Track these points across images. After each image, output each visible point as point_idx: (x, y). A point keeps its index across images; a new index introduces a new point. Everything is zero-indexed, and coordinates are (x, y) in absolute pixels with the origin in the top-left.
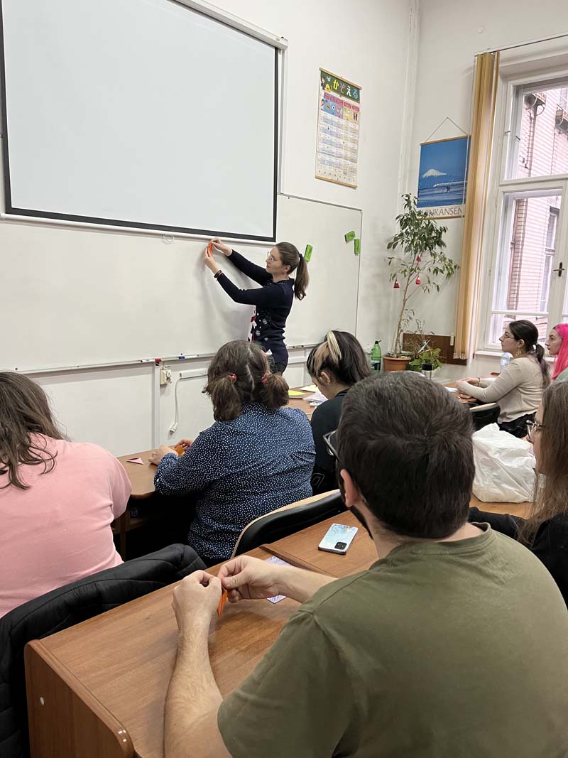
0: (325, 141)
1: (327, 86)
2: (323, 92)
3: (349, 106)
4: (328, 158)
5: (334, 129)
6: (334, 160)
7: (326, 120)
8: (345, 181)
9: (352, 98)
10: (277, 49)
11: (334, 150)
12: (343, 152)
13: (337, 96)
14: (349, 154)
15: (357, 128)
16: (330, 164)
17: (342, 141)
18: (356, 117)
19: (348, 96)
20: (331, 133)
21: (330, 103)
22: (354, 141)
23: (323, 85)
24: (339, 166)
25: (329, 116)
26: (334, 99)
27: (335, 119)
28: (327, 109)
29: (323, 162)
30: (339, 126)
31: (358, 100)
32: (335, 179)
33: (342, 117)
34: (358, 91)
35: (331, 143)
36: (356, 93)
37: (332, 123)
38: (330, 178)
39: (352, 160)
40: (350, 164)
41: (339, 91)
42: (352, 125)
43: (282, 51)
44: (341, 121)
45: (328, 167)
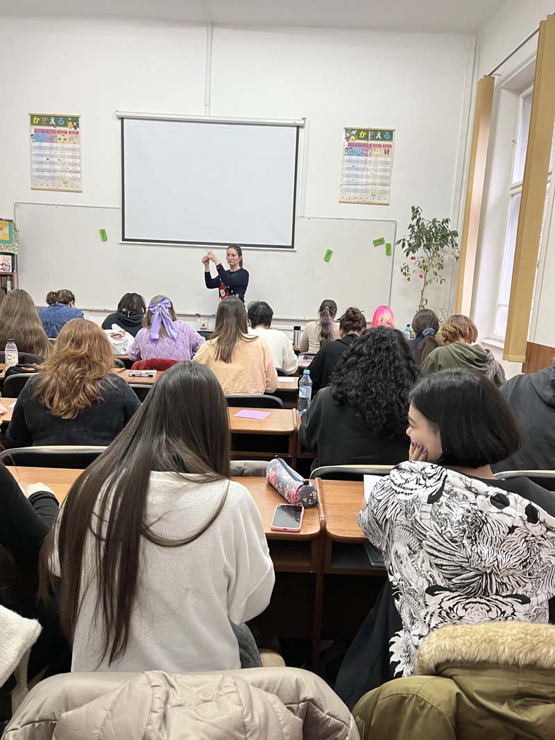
0: (349, 176)
1: (353, 137)
2: (347, 143)
3: (380, 146)
4: (352, 187)
5: (361, 166)
6: (359, 187)
7: (350, 161)
8: (373, 202)
9: (383, 139)
10: (298, 127)
11: (359, 180)
12: (370, 181)
13: (365, 142)
14: (378, 181)
15: (389, 160)
16: (355, 191)
17: (369, 173)
18: (387, 152)
19: (378, 139)
20: (357, 169)
21: (356, 148)
22: (385, 171)
23: (348, 139)
24: (366, 191)
25: (354, 158)
26: (360, 145)
27: (361, 158)
28: (354, 153)
29: (348, 190)
30: (366, 162)
31: (391, 139)
32: (362, 201)
33: (370, 155)
34: (391, 132)
35: (356, 176)
36: (387, 135)
37: (358, 162)
38: (355, 201)
39: (382, 185)
40: (380, 188)
41: (366, 138)
42: (383, 159)
43: (303, 127)
44: (369, 159)
45: (352, 194)
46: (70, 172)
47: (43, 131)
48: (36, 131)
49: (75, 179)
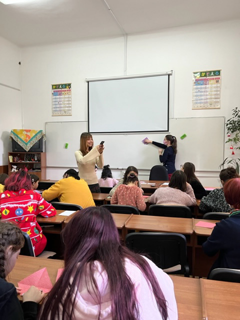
0: (196, 96)
1: (198, 76)
2: (195, 80)
3: (213, 79)
4: (199, 101)
5: (203, 90)
6: (203, 101)
7: (197, 88)
8: (211, 107)
9: (215, 75)
10: (169, 75)
11: (203, 97)
12: (208, 97)
13: (205, 78)
14: (213, 97)
15: (219, 85)
16: (200, 103)
17: (208, 93)
18: (217, 82)
19: (212, 76)
20: (201, 92)
21: (199, 82)
22: (217, 91)
23: (195, 77)
24: (207, 103)
25: (199, 86)
26: (202, 80)
27: (203, 86)
28: (199, 84)
29: (197, 103)
30: (206, 88)
31: (219, 75)
32: (205, 108)
33: (208, 84)
34: (219, 71)
35: (201, 96)
36: (217, 73)
37: (201, 88)
38: (201, 108)
39: (216, 98)
40: (214, 100)
41: (205, 76)
42: (215, 85)
43: (171, 75)
44: (207, 86)
45: (199, 105)
46: (67, 107)
47: (57, 91)
48: (54, 91)
49: (69, 110)
